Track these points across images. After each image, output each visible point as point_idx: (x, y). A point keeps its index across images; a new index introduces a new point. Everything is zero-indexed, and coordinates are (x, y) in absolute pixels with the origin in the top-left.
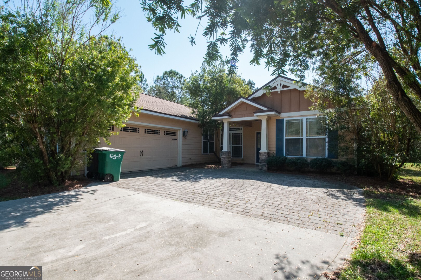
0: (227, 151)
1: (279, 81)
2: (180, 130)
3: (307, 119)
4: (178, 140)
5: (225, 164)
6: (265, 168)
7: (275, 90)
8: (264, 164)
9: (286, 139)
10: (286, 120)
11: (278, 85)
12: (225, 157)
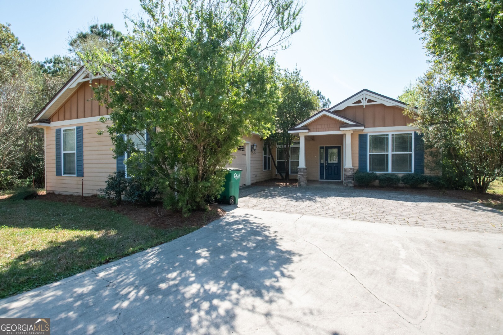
0: (304, 167)
1: (364, 95)
2: (248, 144)
3: (392, 135)
4: (246, 155)
5: (303, 181)
6: (351, 185)
7: (360, 104)
8: (350, 180)
9: (370, 155)
10: (370, 136)
11: (363, 99)
12: (302, 173)
